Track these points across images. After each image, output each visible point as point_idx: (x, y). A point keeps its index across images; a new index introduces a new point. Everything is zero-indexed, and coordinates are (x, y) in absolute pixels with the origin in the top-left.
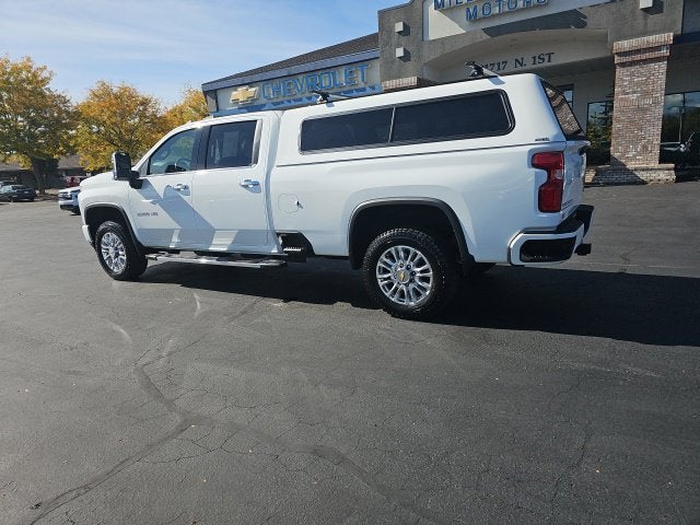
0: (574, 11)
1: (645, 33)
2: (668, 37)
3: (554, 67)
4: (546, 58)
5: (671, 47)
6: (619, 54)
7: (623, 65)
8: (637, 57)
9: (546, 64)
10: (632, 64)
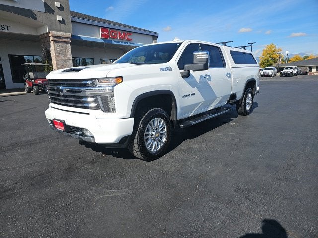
0: (30, 11)
1: (61, 31)
2: (69, 35)
3: (10, 33)
4: (6, 28)
5: (71, 39)
6: (53, 36)
7: (55, 41)
8: (60, 40)
9: (6, 31)
10: (59, 42)
